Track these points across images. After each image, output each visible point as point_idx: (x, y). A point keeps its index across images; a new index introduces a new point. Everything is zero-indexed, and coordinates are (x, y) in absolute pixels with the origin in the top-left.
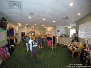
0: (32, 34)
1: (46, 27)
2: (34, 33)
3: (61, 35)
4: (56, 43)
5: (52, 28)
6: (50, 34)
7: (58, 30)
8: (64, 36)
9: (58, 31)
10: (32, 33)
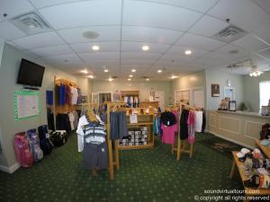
0: (129, 99)
1: (173, 77)
2: (137, 96)
3: (222, 105)
4: (192, 136)
5: (193, 78)
6: (186, 98)
7: (213, 86)
8: (233, 108)
9: (215, 89)
10: (129, 96)
